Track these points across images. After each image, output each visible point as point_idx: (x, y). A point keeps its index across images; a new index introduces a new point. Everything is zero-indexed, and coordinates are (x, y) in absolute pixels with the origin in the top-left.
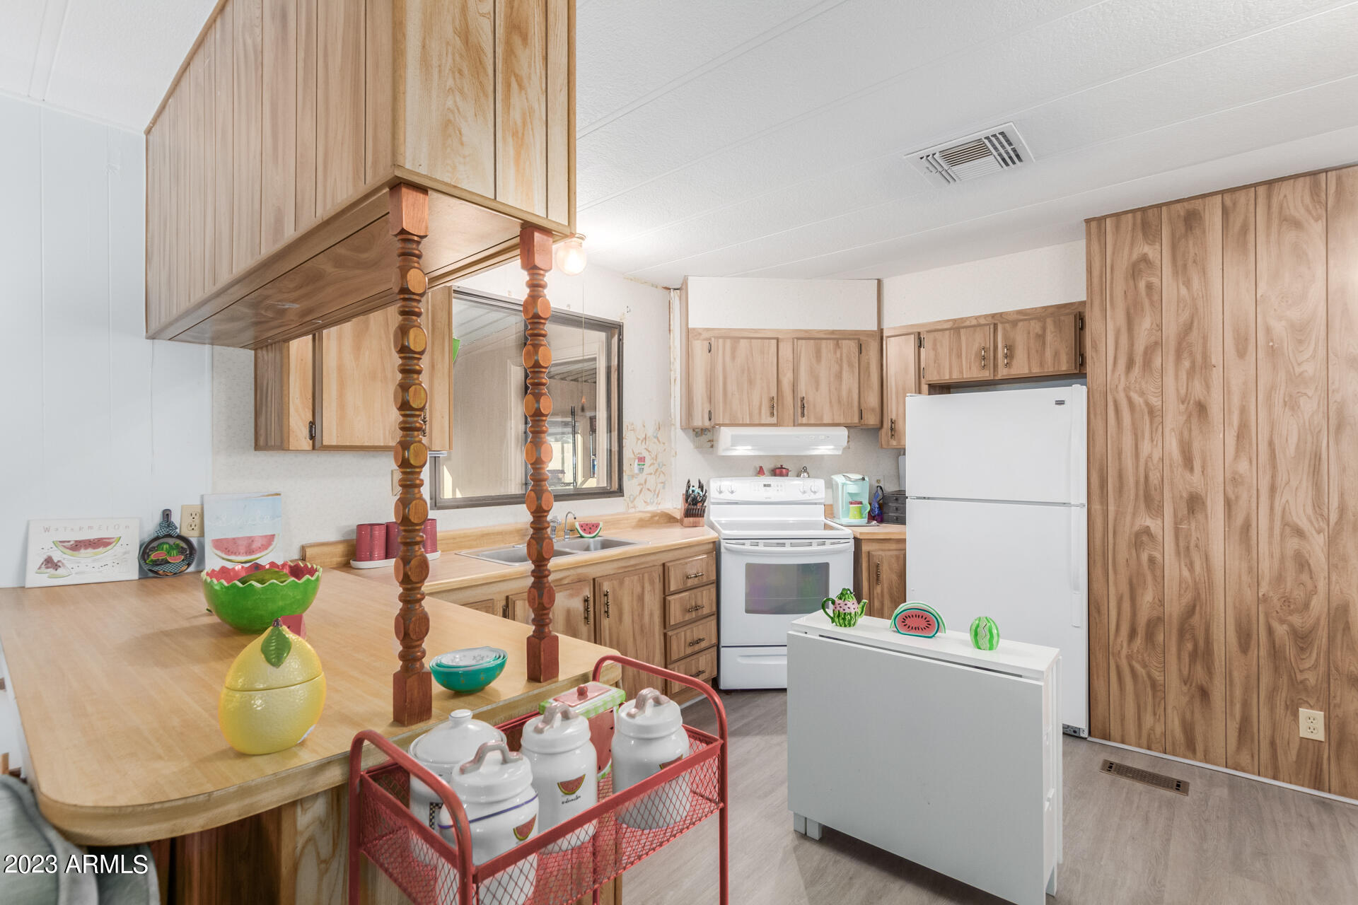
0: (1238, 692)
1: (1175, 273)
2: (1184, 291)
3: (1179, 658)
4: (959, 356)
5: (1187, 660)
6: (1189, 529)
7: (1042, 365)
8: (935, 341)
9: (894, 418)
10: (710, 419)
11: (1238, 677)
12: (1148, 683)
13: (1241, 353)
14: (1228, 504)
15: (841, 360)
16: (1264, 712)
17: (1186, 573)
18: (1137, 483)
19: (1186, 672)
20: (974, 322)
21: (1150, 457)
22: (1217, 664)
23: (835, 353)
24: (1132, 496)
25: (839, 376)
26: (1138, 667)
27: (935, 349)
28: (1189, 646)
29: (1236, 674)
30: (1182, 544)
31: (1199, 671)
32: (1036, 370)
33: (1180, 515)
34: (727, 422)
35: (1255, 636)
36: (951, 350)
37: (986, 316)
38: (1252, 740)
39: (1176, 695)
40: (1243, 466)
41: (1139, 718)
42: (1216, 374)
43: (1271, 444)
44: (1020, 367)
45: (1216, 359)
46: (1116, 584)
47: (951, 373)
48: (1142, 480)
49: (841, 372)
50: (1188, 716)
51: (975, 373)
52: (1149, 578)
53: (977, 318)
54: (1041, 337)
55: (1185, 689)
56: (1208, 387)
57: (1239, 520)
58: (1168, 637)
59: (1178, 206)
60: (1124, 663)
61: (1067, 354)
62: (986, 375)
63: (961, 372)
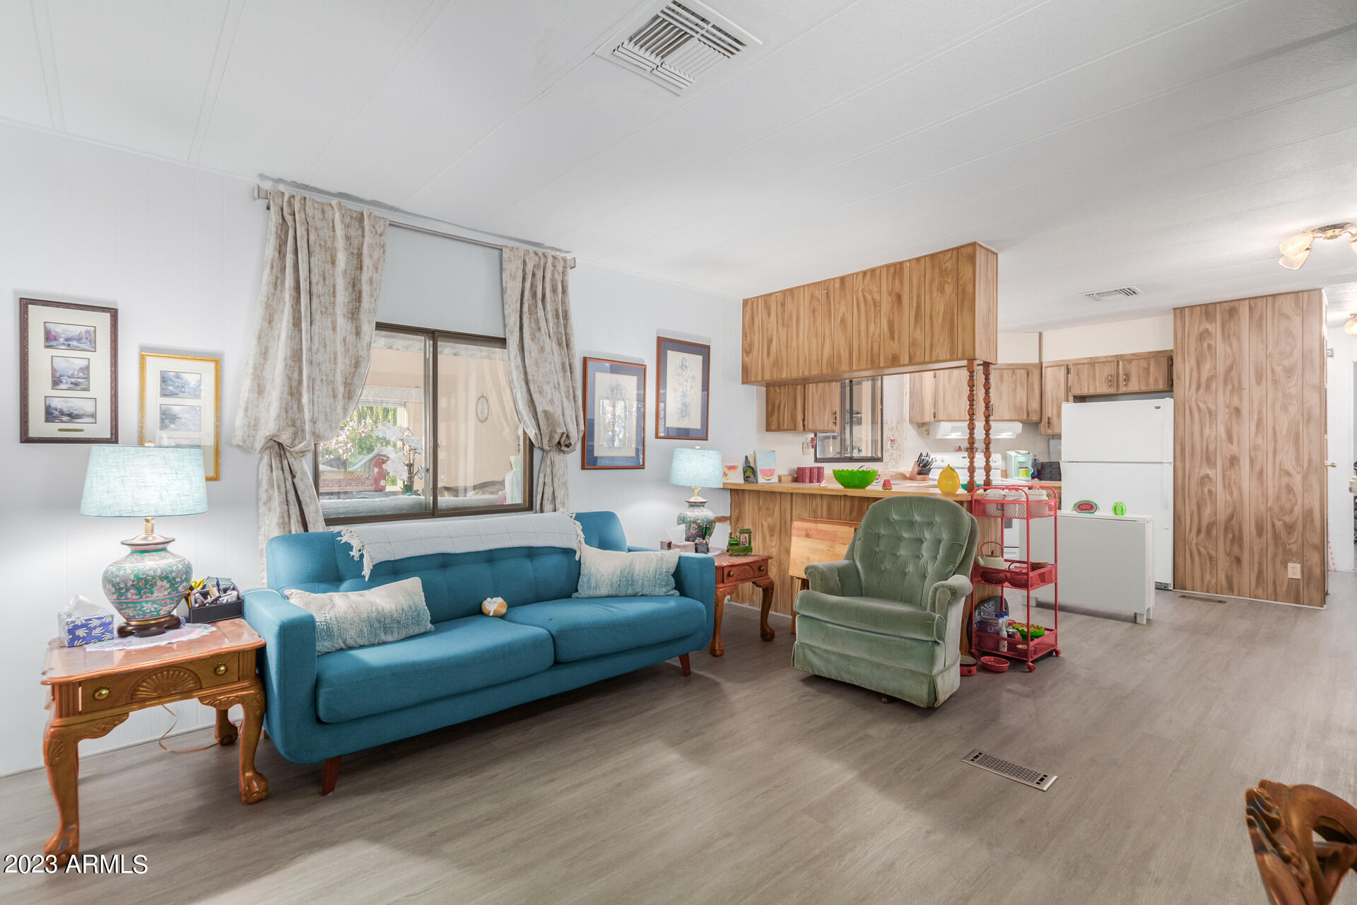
0: (1256, 558)
1: (1224, 340)
2: (1228, 349)
3: (1225, 542)
4: (1094, 379)
5: (1229, 544)
6: (1230, 474)
7: (1147, 385)
8: (1078, 370)
9: (1050, 416)
10: (934, 417)
11: (1256, 550)
12: (1208, 557)
13: (1259, 382)
14: (1252, 461)
15: (1016, 381)
16: (1270, 567)
17: (1229, 498)
18: (1202, 451)
19: (1228, 550)
20: (1104, 360)
21: (1209, 436)
22: (1245, 545)
23: (1012, 377)
24: (1199, 458)
25: (1015, 391)
26: (1202, 549)
27: (1078, 375)
28: (1230, 536)
29: (1255, 549)
30: (1227, 482)
31: (1236, 548)
32: (1144, 388)
33: (1226, 467)
34: (945, 419)
35: (1265, 529)
36: (1089, 376)
37: (1112, 356)
38: (1264, 582)
39: (1223, 562)
40: (1259, 441)
41: (1202, 576)
42: (1245, 394)
43: (1274, 429)
44: (1134, 386)
45: (1245, 385)
46: (1190, 505)
47: (1088, 389)
48: (1205, 448)
49: (1016, 389)
50: (1230, 574)
51: (1104, 389)
52: (1208, 502)
53: (1105, 357)
54: (1147, 370)
55: (1228, 559)
56: (1241, 399)
57: (1257, 469)
58: (1218, 532)
59: (1225, 304)
60: (1194, 548)
61: (1163, 379)
62: (1112, 391)
63: (1096, 389)
